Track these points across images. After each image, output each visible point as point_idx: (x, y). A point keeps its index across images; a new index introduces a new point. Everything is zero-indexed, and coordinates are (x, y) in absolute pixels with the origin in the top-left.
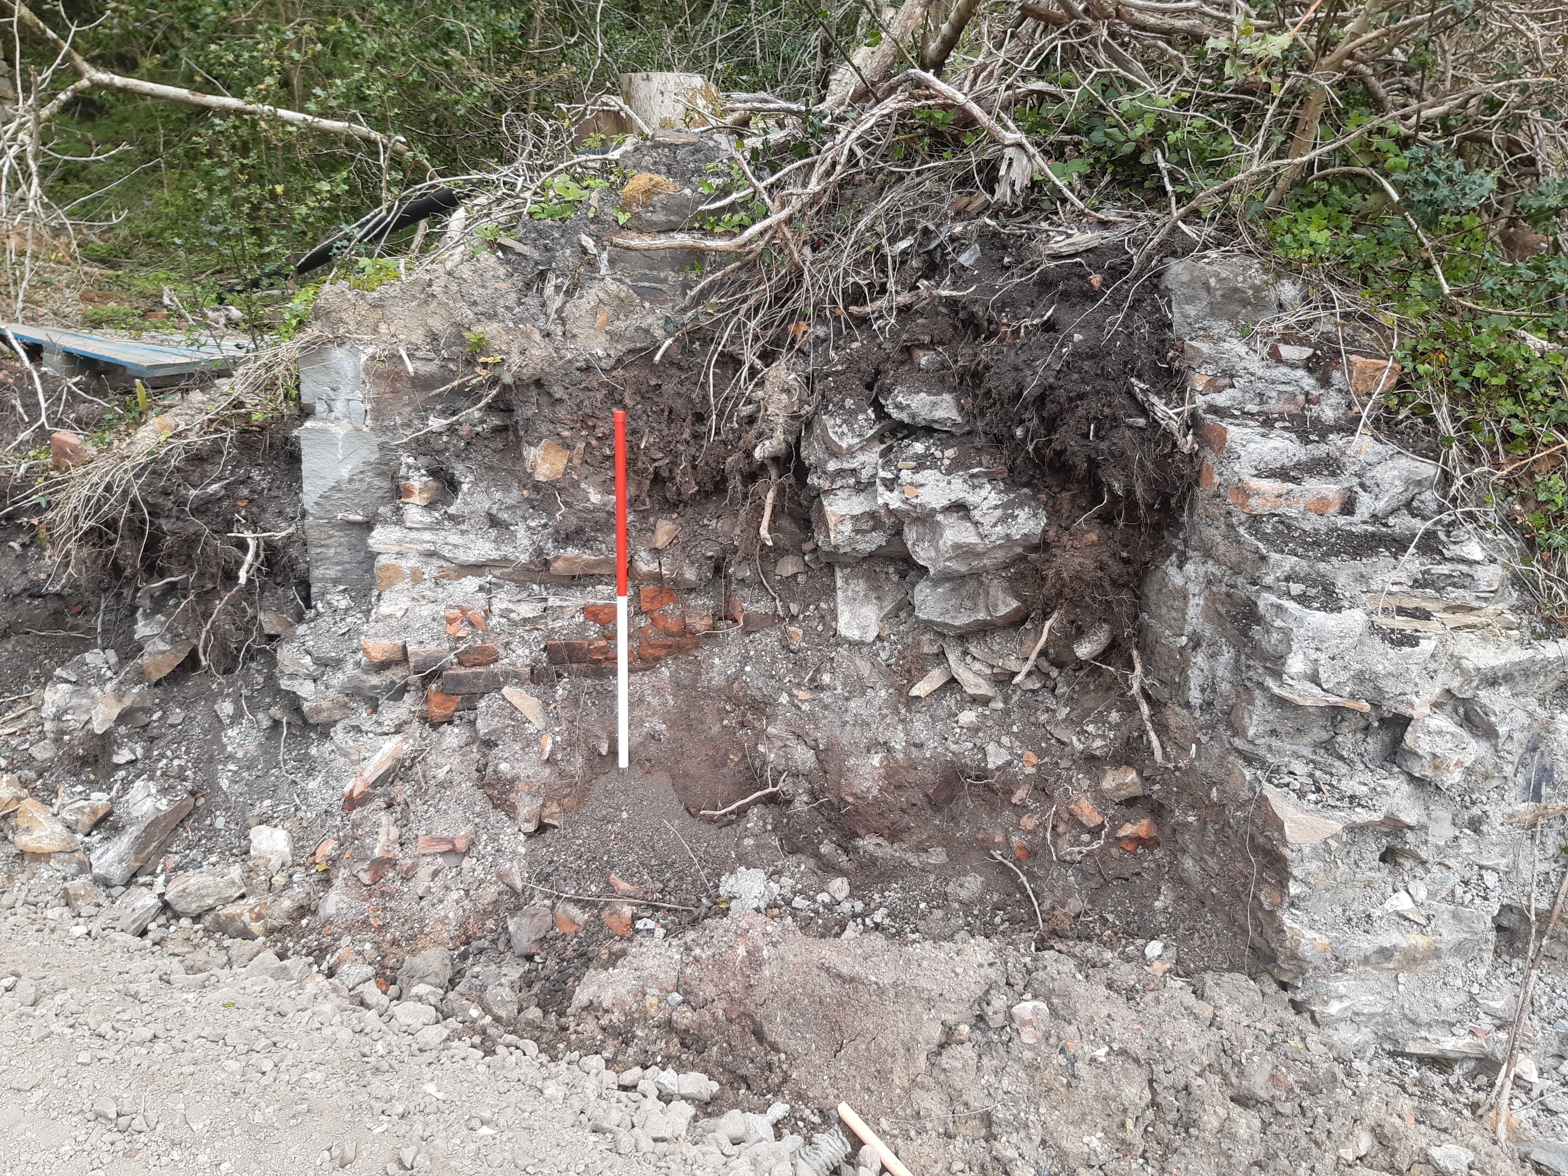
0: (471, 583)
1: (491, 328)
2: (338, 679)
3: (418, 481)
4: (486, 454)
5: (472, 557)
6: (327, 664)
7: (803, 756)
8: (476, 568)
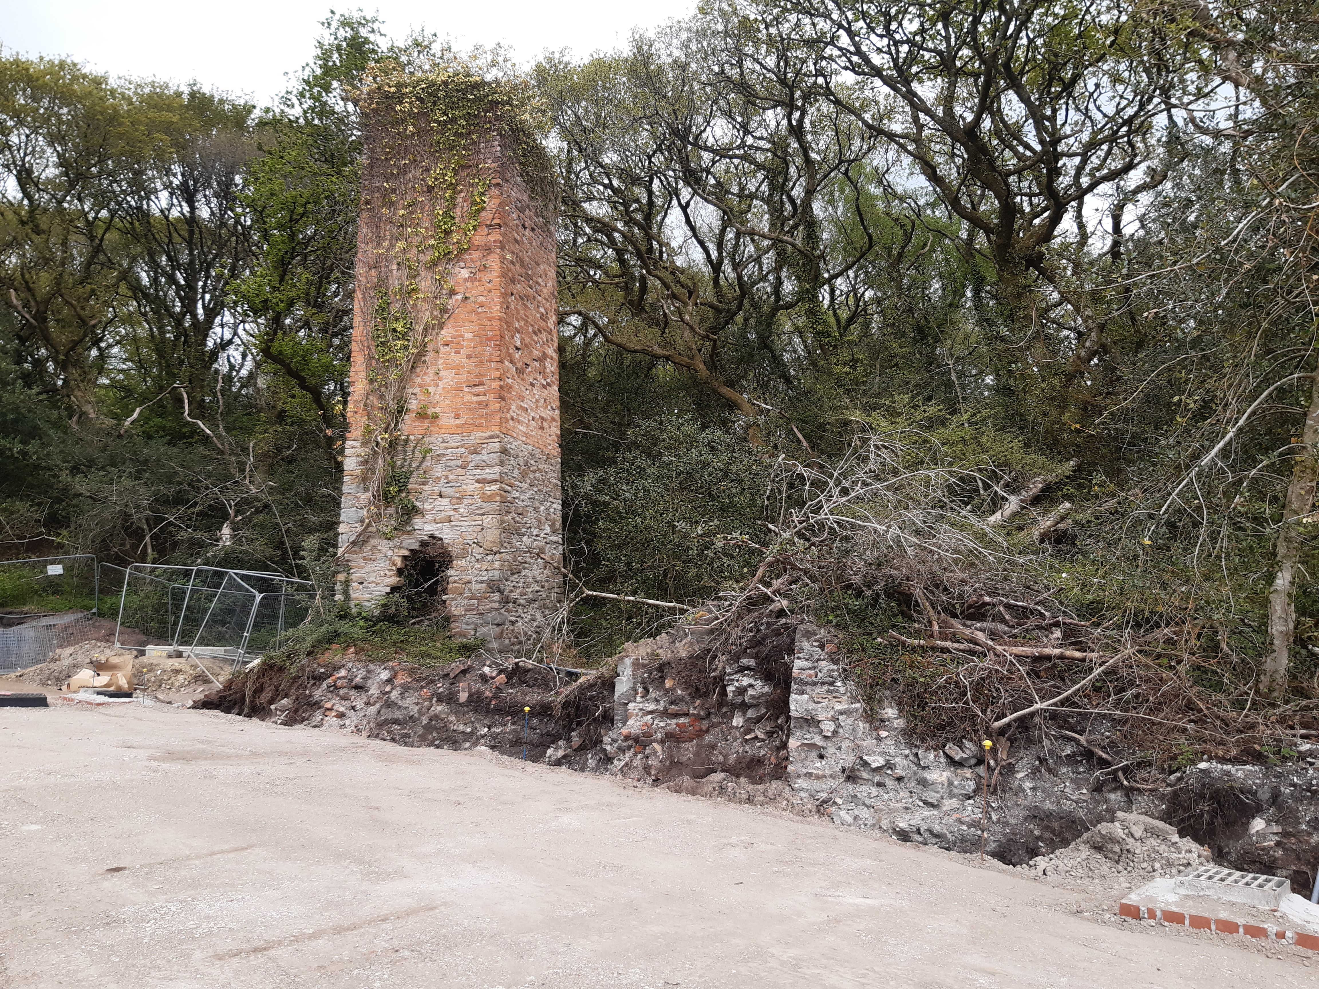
0: (649, 717)
1: (660, 651)
2: (616, 745)
3: (640, 690)
4: (657, 683)
5: (650, 709)
6: (614, 741)
7: (721, 758)
8: (651, 712)
